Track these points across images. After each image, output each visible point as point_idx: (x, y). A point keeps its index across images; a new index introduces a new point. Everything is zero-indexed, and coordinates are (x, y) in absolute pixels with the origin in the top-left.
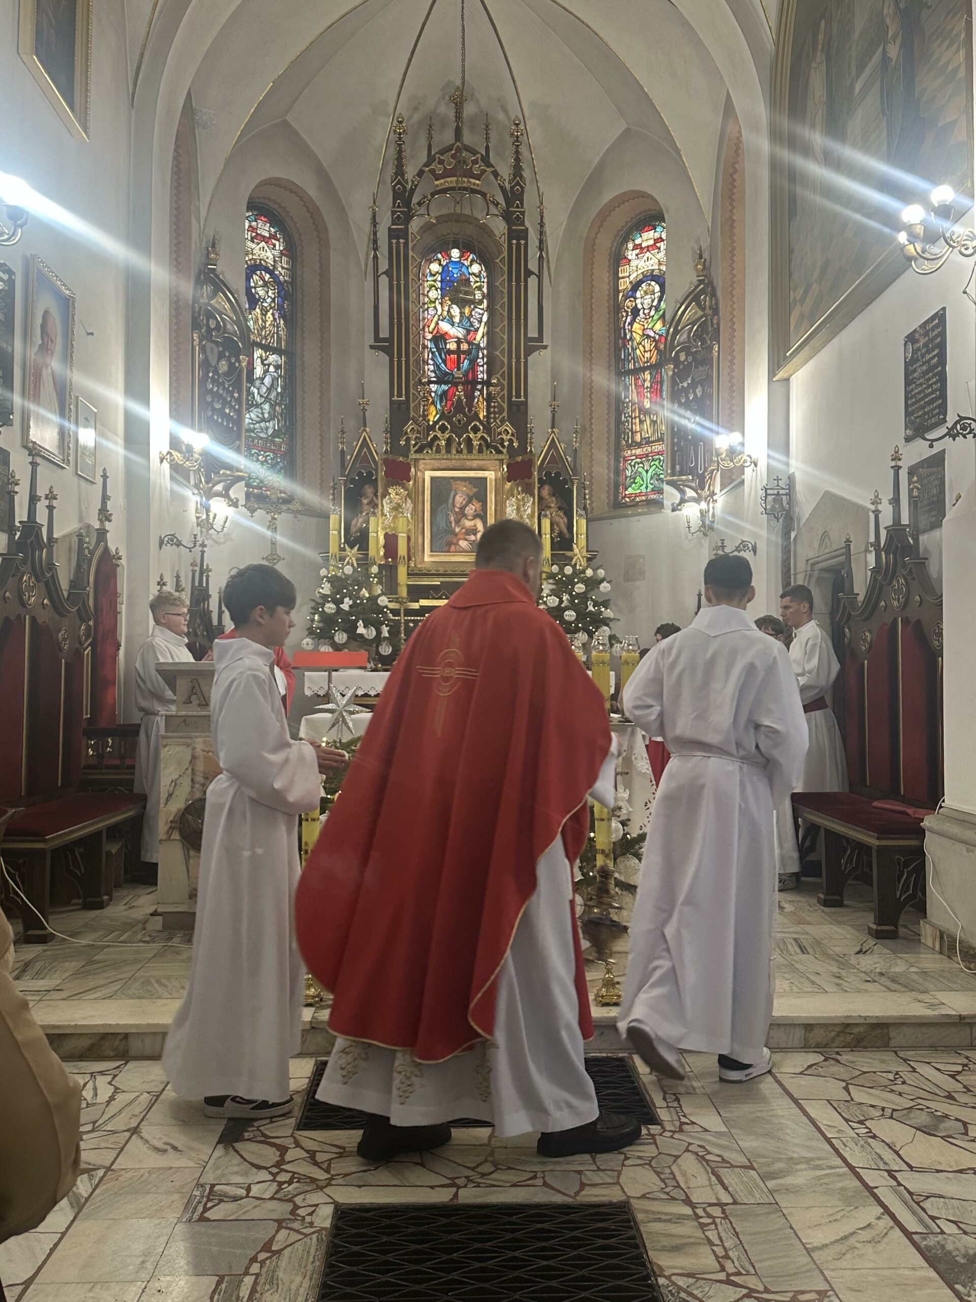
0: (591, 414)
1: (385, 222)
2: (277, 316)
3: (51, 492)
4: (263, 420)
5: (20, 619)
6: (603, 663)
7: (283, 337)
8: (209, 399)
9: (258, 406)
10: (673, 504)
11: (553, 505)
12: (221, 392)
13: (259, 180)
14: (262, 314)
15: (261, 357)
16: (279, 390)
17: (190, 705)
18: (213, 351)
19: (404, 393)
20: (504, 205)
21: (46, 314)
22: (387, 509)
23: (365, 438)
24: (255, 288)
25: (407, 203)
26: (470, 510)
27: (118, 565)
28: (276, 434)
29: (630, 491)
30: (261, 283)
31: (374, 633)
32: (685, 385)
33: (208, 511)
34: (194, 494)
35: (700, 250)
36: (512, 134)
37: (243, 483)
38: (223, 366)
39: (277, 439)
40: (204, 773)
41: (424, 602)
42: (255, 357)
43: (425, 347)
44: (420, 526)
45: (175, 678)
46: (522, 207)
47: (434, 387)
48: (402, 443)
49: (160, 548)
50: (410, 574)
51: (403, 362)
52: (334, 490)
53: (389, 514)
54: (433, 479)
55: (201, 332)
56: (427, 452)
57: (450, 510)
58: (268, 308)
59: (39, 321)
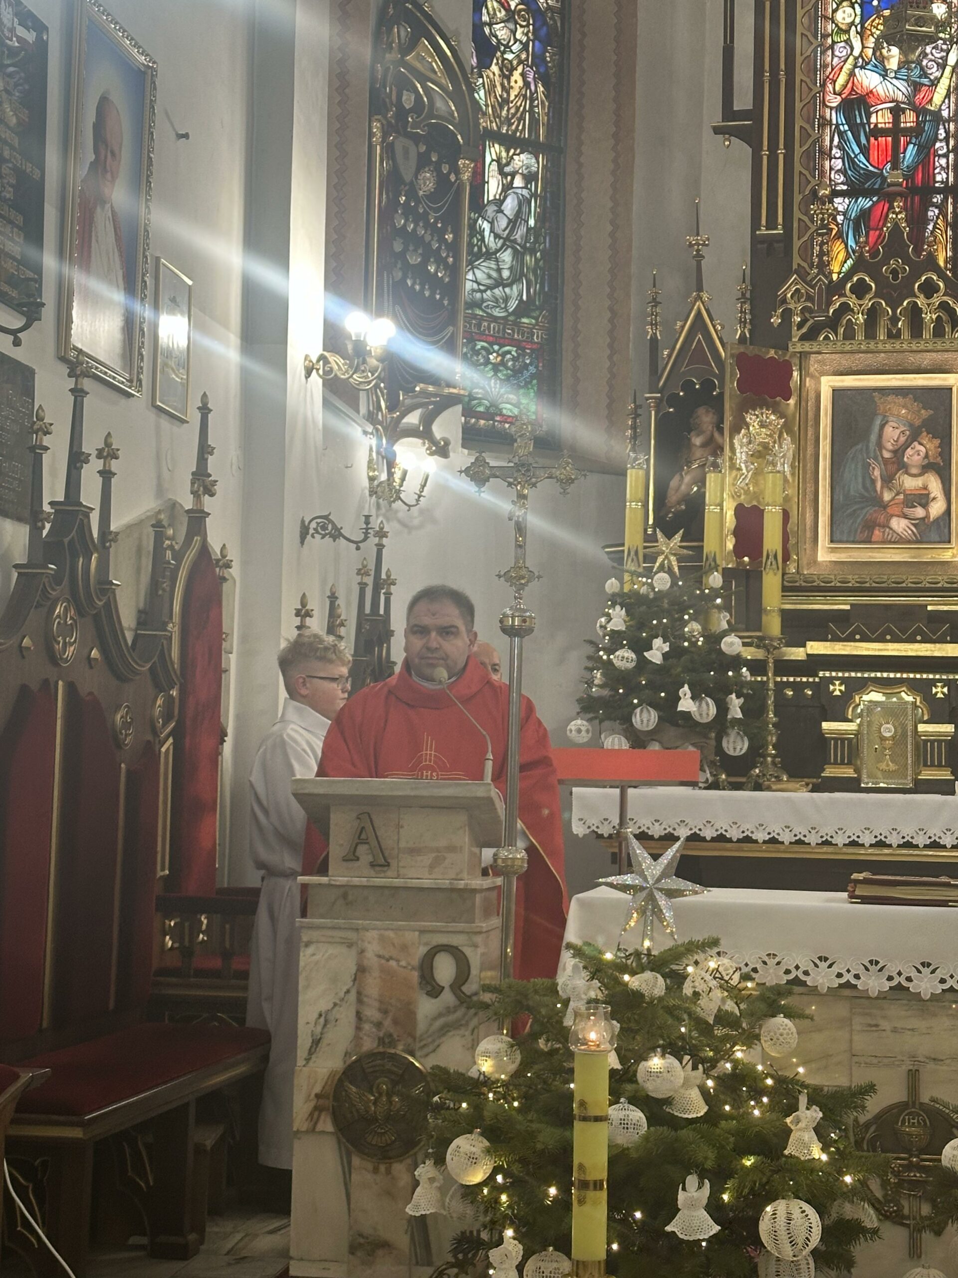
2: (530, 79)
3: (108, 444)
4: (500, 283)
5: (48, 688)
7: (543, 119)
8: (398, 247)
9: (490, 255)
12: (421, 231)
14: (503, 76)
15: (498, 160)
16: (532, 222)
17: (356, 864)
18: (408, 156)
19: (780, 220)
21: (104, 103)
22: (741, 455)
23: (699, 313)
24: (490, 25)
26: (915, 455)
27: (224, 579)
28: (524, 309)
30: (501, 14)
31: (713, 711)
33: (391, 465)
34: (365, 433)
37: (459, 408)
38: (427, 182)
39: (525, 320)
40: (381, 1002)
41: (816, 648)
42: (488, 159)
43: (825, 123)
44: (810, 488)
45: (327, 809)
47: (841, 203)
48: (776, 320)
49: (302, 542)
50: (788, 589)
51: (781, 157)
52: (635, 419)
53: (747, 467)
54: (837, 393)
55: (385, 117)
56: (827, 338)
57: (872, 455)
58: (515, 63)
59: (90, 117)
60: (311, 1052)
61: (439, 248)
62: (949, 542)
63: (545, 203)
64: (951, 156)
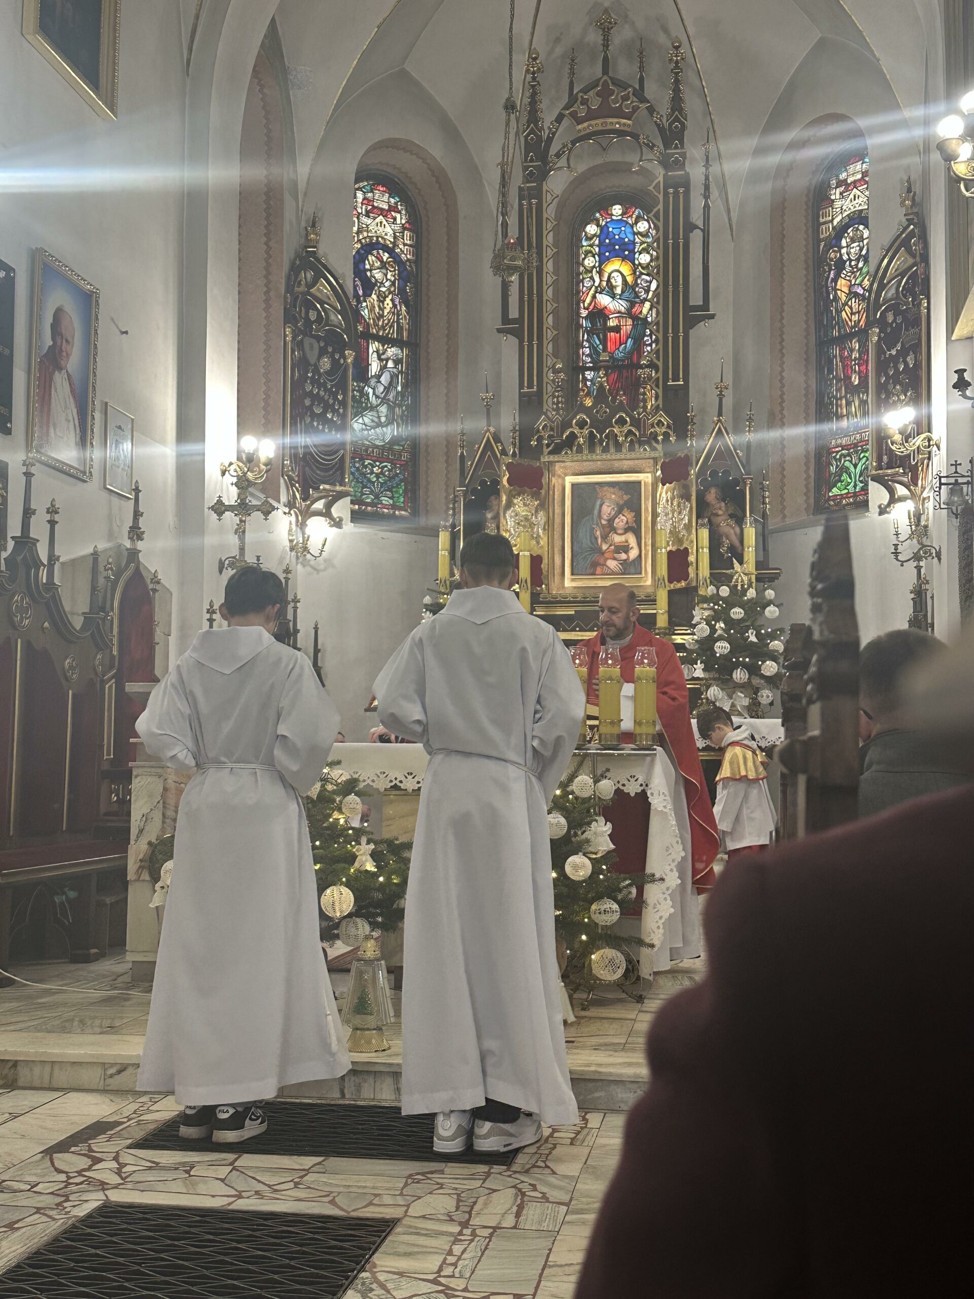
0: (781, 397)
1: (517, 180)
2: (397, 301)
3: (53, 506)
4: (379, 425)
5: (9, 644)
6: (611, 679)
7: (405, 326)
8: (307, 402)
9: (372, 408)
10: (880, 507)
11: (720, 512)
12: (322, 393)
13: (370, 144)
14: (379, 301)
15: (377, 352)
16: (399, 388)
18: (312, 349)
19: (535, 383)
20: (662, 147)
21: (59, 314)
22: (510, 523)
23: (488, 438)
24: (371, 270)
25: (543, 157)
26: (620, 522)
28: (395, 440)
29: (835, 491)
30: (378, 264)
32: (894, 352)
34: (286, 513)
35: (909, 181)
36: (671, 60)
37: (348, 499)
38: (325, 364)
42: (371, 351)
43: (579, 326)
44: (558, 543)
46: (682, 147)
47: (589, 375)
48: (534, 443)
49: (219, 571)
50: (541, 603)
51: (535, 346)
52: (454, 504)
53: (514, 530)
54: (574, 485)
55: (296, 326)
56: (566, 453)
57: (595, 522)
58: (387, 293)
59: (49, 319)
60: (138, 837)
61: (334, 403)
62: (641, 573)
63: (408, 377)
64: (654, 345)
